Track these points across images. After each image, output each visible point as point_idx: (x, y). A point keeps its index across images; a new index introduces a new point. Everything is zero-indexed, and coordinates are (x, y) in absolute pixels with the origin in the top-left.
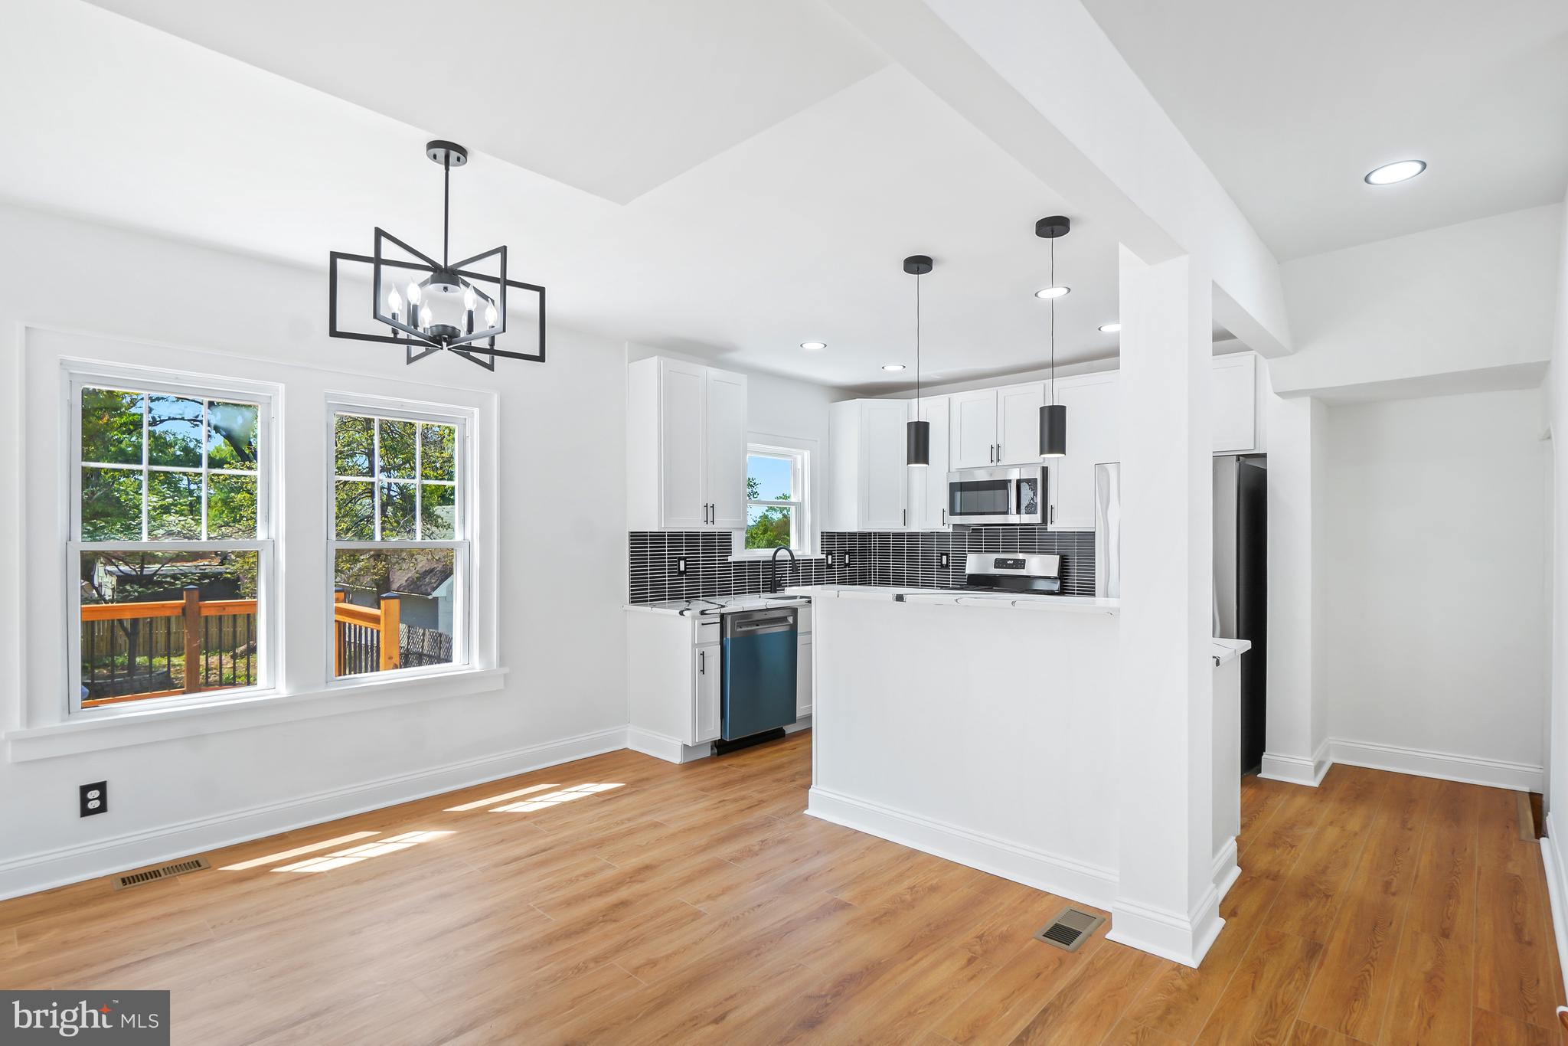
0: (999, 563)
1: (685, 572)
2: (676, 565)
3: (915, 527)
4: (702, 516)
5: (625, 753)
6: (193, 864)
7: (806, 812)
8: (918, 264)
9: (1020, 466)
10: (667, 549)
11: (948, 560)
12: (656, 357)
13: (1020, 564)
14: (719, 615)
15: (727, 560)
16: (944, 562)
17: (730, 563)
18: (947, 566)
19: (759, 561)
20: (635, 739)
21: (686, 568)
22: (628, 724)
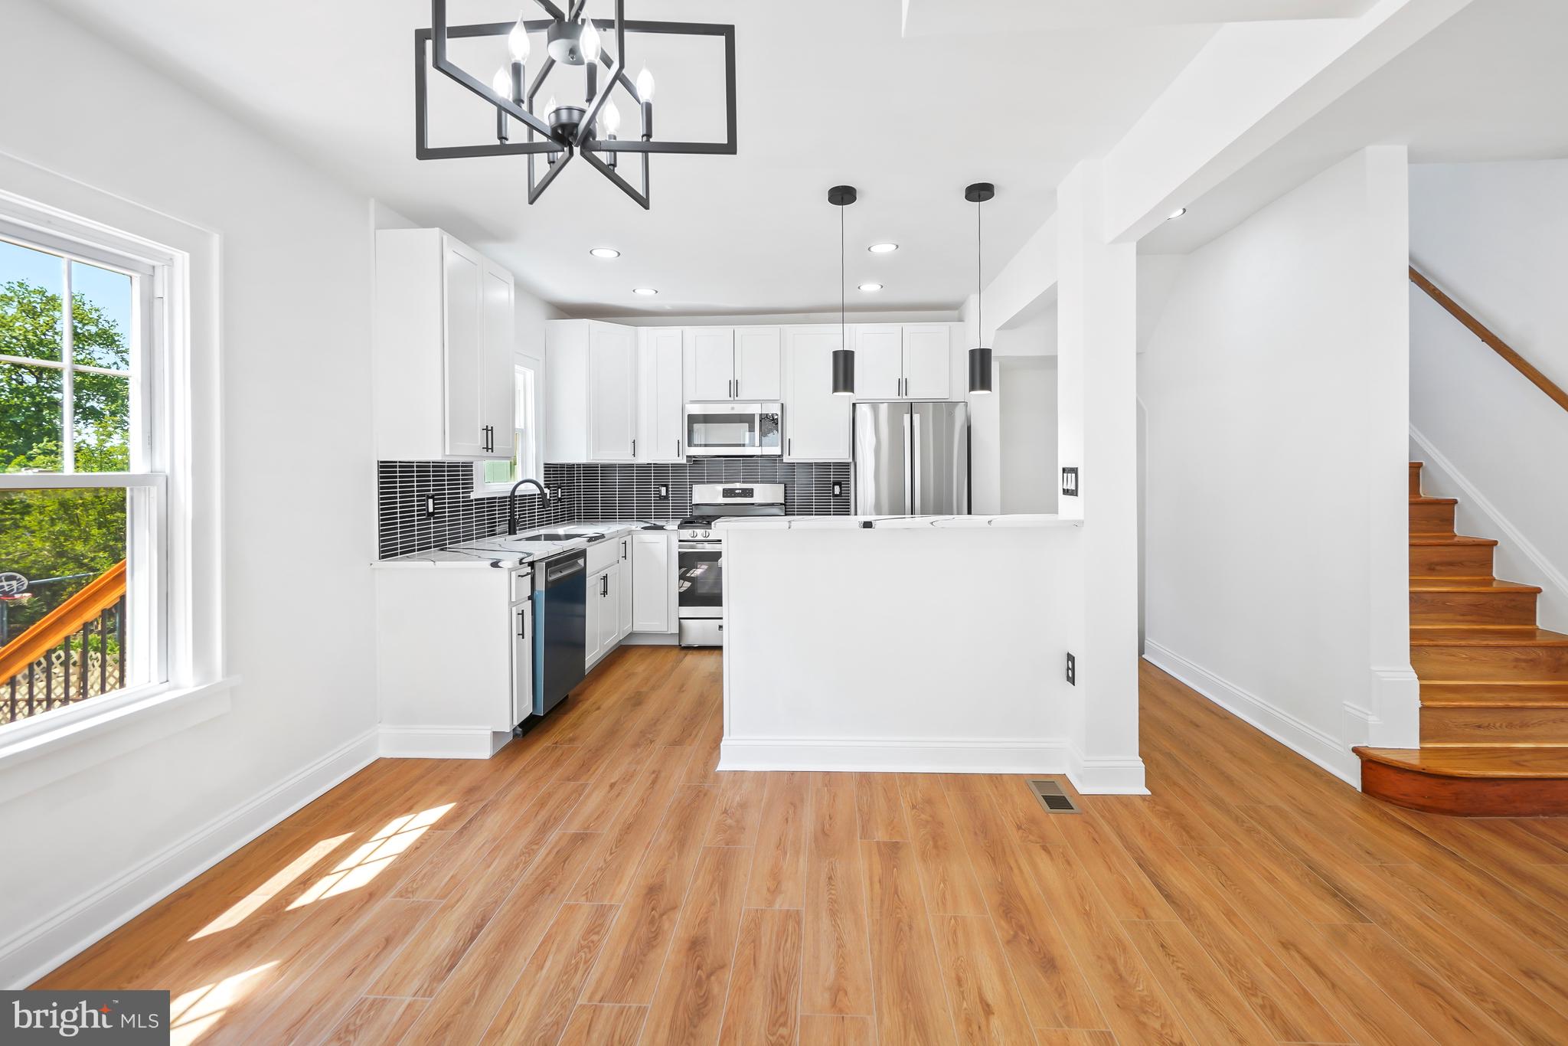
0: (727, 493)
1: (433, 514)
2: (424, 505)
3: (643, 459)
4: (481, 442)
8: (843, 195)
9: (761, 402)
10: (415, 484)
11: (667, 491)
13: (749, 493)
14: (529, 564)
15: (469, 497)
16: (664, 493)
17: (472, 501)
18: (666, 498)
19: (495, 498)
21: (433, 509)
22: (380, 725)
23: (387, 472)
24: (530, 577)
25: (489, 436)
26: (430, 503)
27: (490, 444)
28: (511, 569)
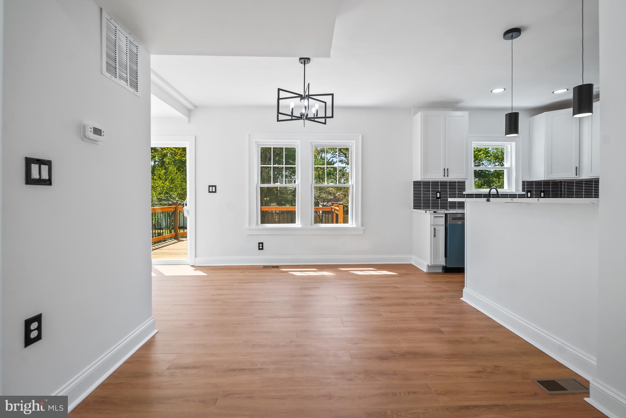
1: (440, 198)
2: (435, 195)
4: (442, 174)
5: (411, 265)
6: (277, 267)
7: (461, 299)
8: (514, 32)
10: (431, 188)
12: (420, 113)
14: (444, 214)
17: (465, 195)
20: (414, 261)
21: (440, 196)
22: (413, 255)
23: (417, 184)
24: (444, 218)
25: (446, 172)
26: (438, 194)
27: (446, 174)
28: (431, 214)
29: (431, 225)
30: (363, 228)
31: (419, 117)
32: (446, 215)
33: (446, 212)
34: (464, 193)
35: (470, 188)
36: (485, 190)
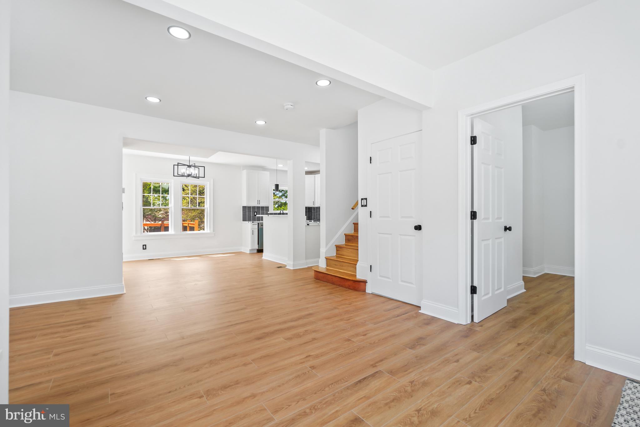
23: (244, 208)
24: (257, 225)
25: (259, 202)
26: (256, 213)
27: (259, 203)
28: (251, 223)
29: (251, 229)
30: (214, 233)
31: (245, 172)
32: (258, 223)
33: (258, 222)
34: (268, 213)
35: (271, 211)
36: (278, 212)
